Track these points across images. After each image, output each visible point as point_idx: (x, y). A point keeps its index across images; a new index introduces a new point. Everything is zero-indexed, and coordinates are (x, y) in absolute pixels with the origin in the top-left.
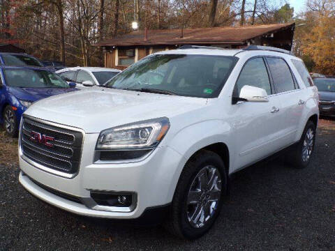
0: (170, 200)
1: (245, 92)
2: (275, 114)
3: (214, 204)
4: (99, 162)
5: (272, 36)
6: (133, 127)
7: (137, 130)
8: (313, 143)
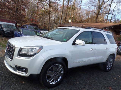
0: (39, 73)
1: (78, 42)
2: (92, 51)
3: (60, 78)
4: (19, 57)
5: (113, 27)
6: (31, 47)
7: (32, 48)
8: (113, 64)
